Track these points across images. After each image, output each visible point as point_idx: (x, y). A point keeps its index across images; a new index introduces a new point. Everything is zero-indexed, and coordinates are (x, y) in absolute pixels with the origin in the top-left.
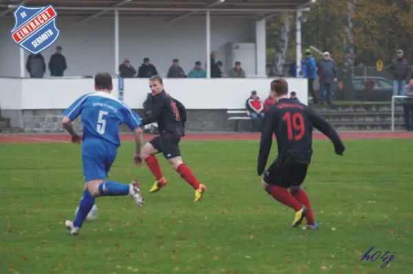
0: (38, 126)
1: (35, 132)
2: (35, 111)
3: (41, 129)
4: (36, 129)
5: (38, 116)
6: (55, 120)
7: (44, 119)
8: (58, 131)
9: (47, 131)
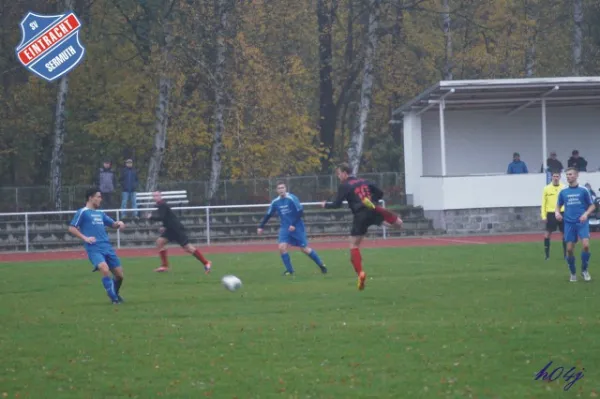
0: (462, 227)
1: (457, 233)
2: (457, 212)
3: (464, 230)
4: (459, 230)
5: (461, 217)
6: (479, 219)
7: (467, 218)
8: (482, 231)
9: (471, 232)
